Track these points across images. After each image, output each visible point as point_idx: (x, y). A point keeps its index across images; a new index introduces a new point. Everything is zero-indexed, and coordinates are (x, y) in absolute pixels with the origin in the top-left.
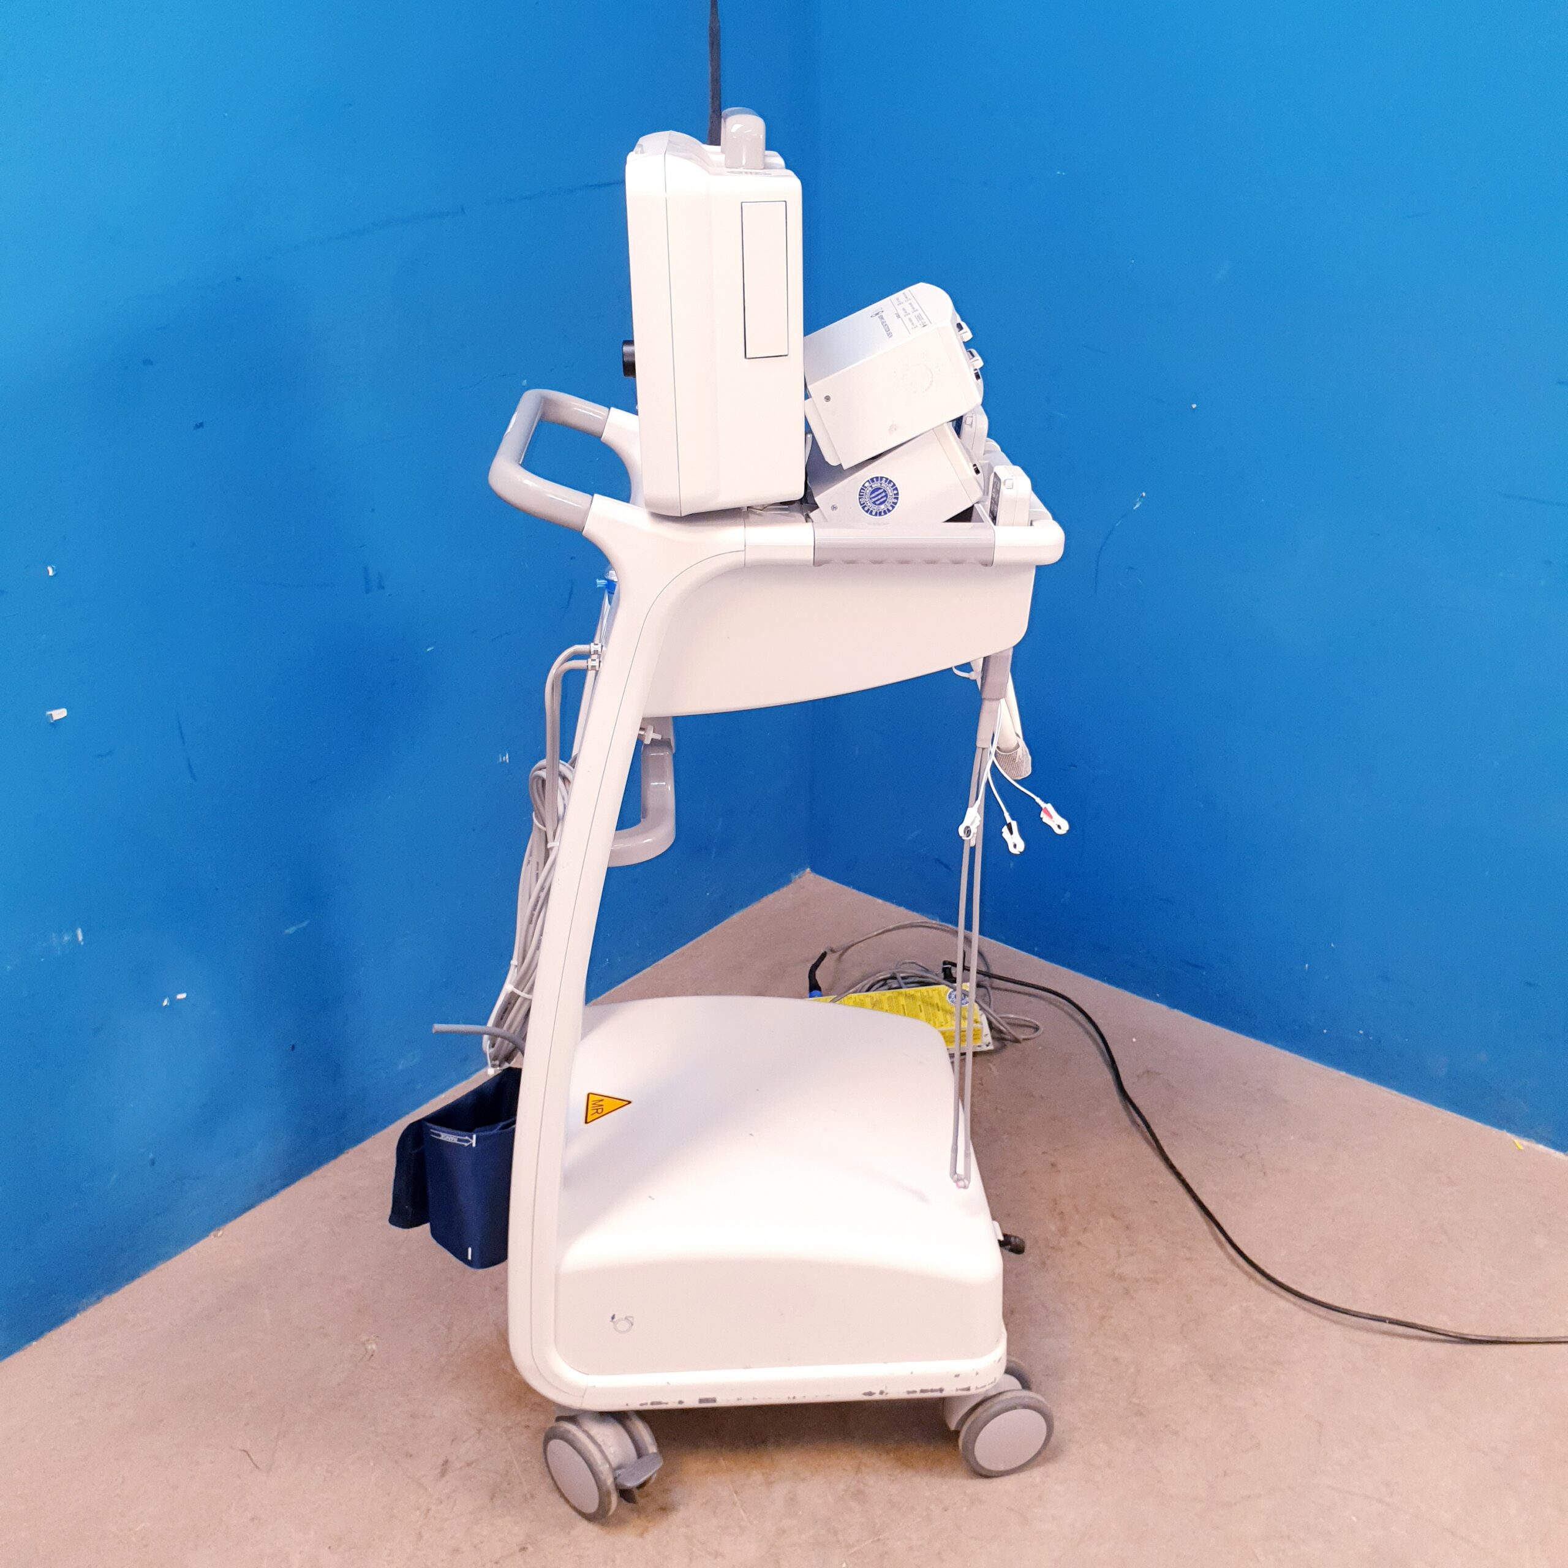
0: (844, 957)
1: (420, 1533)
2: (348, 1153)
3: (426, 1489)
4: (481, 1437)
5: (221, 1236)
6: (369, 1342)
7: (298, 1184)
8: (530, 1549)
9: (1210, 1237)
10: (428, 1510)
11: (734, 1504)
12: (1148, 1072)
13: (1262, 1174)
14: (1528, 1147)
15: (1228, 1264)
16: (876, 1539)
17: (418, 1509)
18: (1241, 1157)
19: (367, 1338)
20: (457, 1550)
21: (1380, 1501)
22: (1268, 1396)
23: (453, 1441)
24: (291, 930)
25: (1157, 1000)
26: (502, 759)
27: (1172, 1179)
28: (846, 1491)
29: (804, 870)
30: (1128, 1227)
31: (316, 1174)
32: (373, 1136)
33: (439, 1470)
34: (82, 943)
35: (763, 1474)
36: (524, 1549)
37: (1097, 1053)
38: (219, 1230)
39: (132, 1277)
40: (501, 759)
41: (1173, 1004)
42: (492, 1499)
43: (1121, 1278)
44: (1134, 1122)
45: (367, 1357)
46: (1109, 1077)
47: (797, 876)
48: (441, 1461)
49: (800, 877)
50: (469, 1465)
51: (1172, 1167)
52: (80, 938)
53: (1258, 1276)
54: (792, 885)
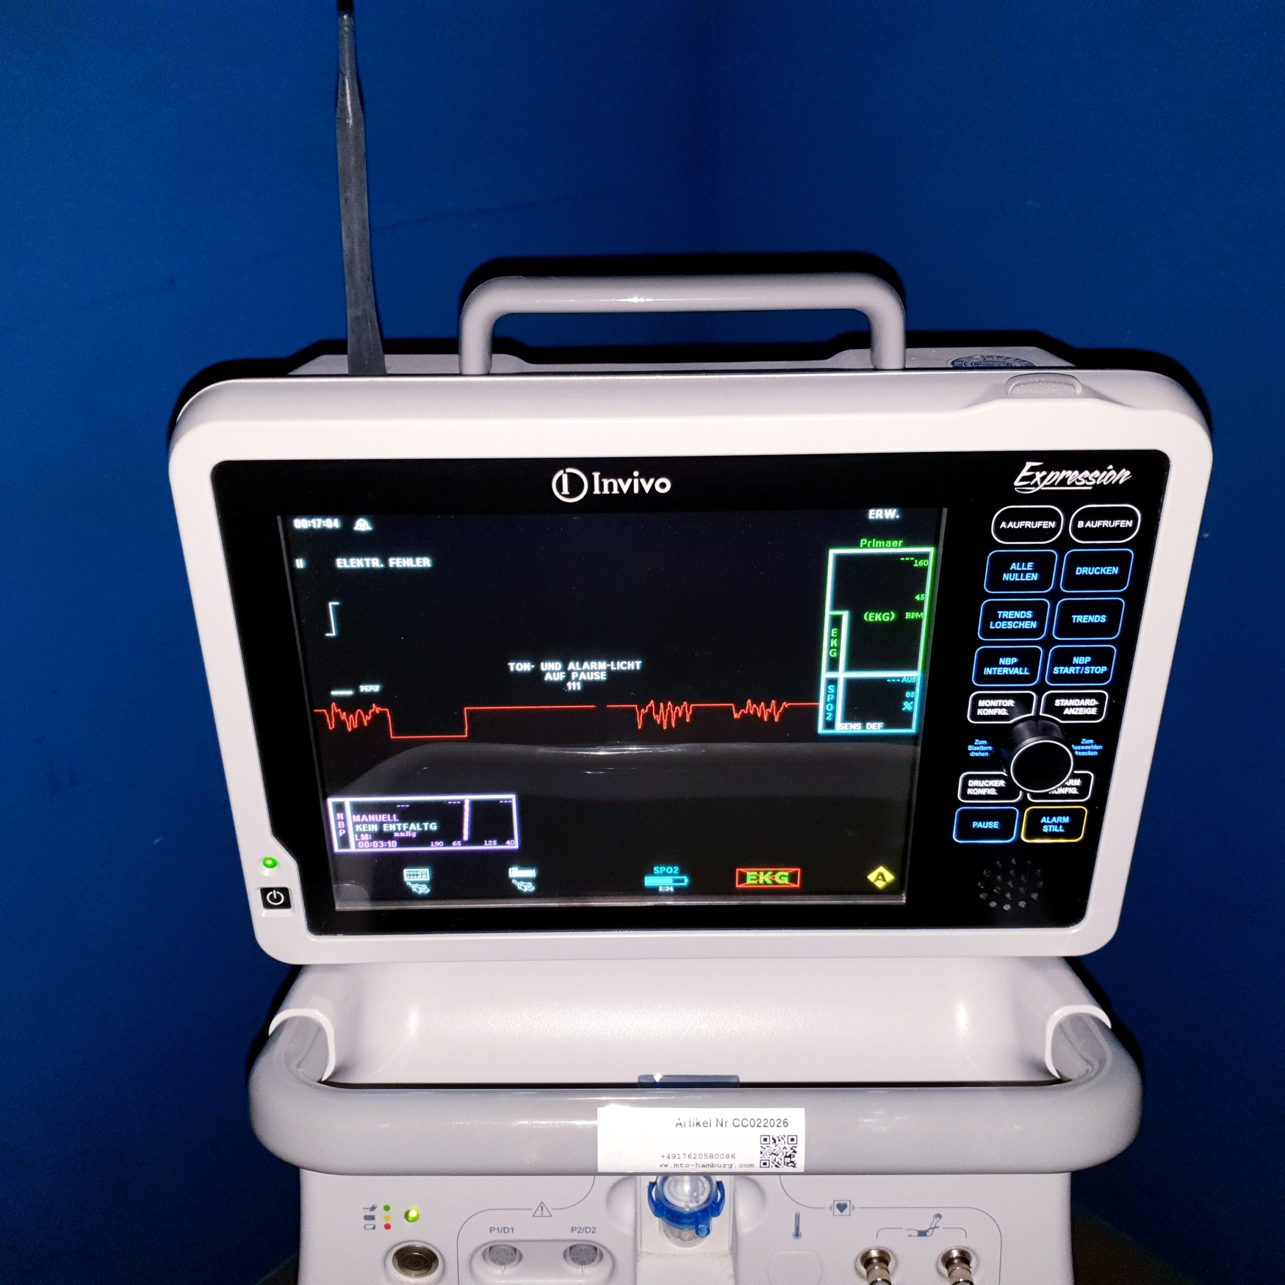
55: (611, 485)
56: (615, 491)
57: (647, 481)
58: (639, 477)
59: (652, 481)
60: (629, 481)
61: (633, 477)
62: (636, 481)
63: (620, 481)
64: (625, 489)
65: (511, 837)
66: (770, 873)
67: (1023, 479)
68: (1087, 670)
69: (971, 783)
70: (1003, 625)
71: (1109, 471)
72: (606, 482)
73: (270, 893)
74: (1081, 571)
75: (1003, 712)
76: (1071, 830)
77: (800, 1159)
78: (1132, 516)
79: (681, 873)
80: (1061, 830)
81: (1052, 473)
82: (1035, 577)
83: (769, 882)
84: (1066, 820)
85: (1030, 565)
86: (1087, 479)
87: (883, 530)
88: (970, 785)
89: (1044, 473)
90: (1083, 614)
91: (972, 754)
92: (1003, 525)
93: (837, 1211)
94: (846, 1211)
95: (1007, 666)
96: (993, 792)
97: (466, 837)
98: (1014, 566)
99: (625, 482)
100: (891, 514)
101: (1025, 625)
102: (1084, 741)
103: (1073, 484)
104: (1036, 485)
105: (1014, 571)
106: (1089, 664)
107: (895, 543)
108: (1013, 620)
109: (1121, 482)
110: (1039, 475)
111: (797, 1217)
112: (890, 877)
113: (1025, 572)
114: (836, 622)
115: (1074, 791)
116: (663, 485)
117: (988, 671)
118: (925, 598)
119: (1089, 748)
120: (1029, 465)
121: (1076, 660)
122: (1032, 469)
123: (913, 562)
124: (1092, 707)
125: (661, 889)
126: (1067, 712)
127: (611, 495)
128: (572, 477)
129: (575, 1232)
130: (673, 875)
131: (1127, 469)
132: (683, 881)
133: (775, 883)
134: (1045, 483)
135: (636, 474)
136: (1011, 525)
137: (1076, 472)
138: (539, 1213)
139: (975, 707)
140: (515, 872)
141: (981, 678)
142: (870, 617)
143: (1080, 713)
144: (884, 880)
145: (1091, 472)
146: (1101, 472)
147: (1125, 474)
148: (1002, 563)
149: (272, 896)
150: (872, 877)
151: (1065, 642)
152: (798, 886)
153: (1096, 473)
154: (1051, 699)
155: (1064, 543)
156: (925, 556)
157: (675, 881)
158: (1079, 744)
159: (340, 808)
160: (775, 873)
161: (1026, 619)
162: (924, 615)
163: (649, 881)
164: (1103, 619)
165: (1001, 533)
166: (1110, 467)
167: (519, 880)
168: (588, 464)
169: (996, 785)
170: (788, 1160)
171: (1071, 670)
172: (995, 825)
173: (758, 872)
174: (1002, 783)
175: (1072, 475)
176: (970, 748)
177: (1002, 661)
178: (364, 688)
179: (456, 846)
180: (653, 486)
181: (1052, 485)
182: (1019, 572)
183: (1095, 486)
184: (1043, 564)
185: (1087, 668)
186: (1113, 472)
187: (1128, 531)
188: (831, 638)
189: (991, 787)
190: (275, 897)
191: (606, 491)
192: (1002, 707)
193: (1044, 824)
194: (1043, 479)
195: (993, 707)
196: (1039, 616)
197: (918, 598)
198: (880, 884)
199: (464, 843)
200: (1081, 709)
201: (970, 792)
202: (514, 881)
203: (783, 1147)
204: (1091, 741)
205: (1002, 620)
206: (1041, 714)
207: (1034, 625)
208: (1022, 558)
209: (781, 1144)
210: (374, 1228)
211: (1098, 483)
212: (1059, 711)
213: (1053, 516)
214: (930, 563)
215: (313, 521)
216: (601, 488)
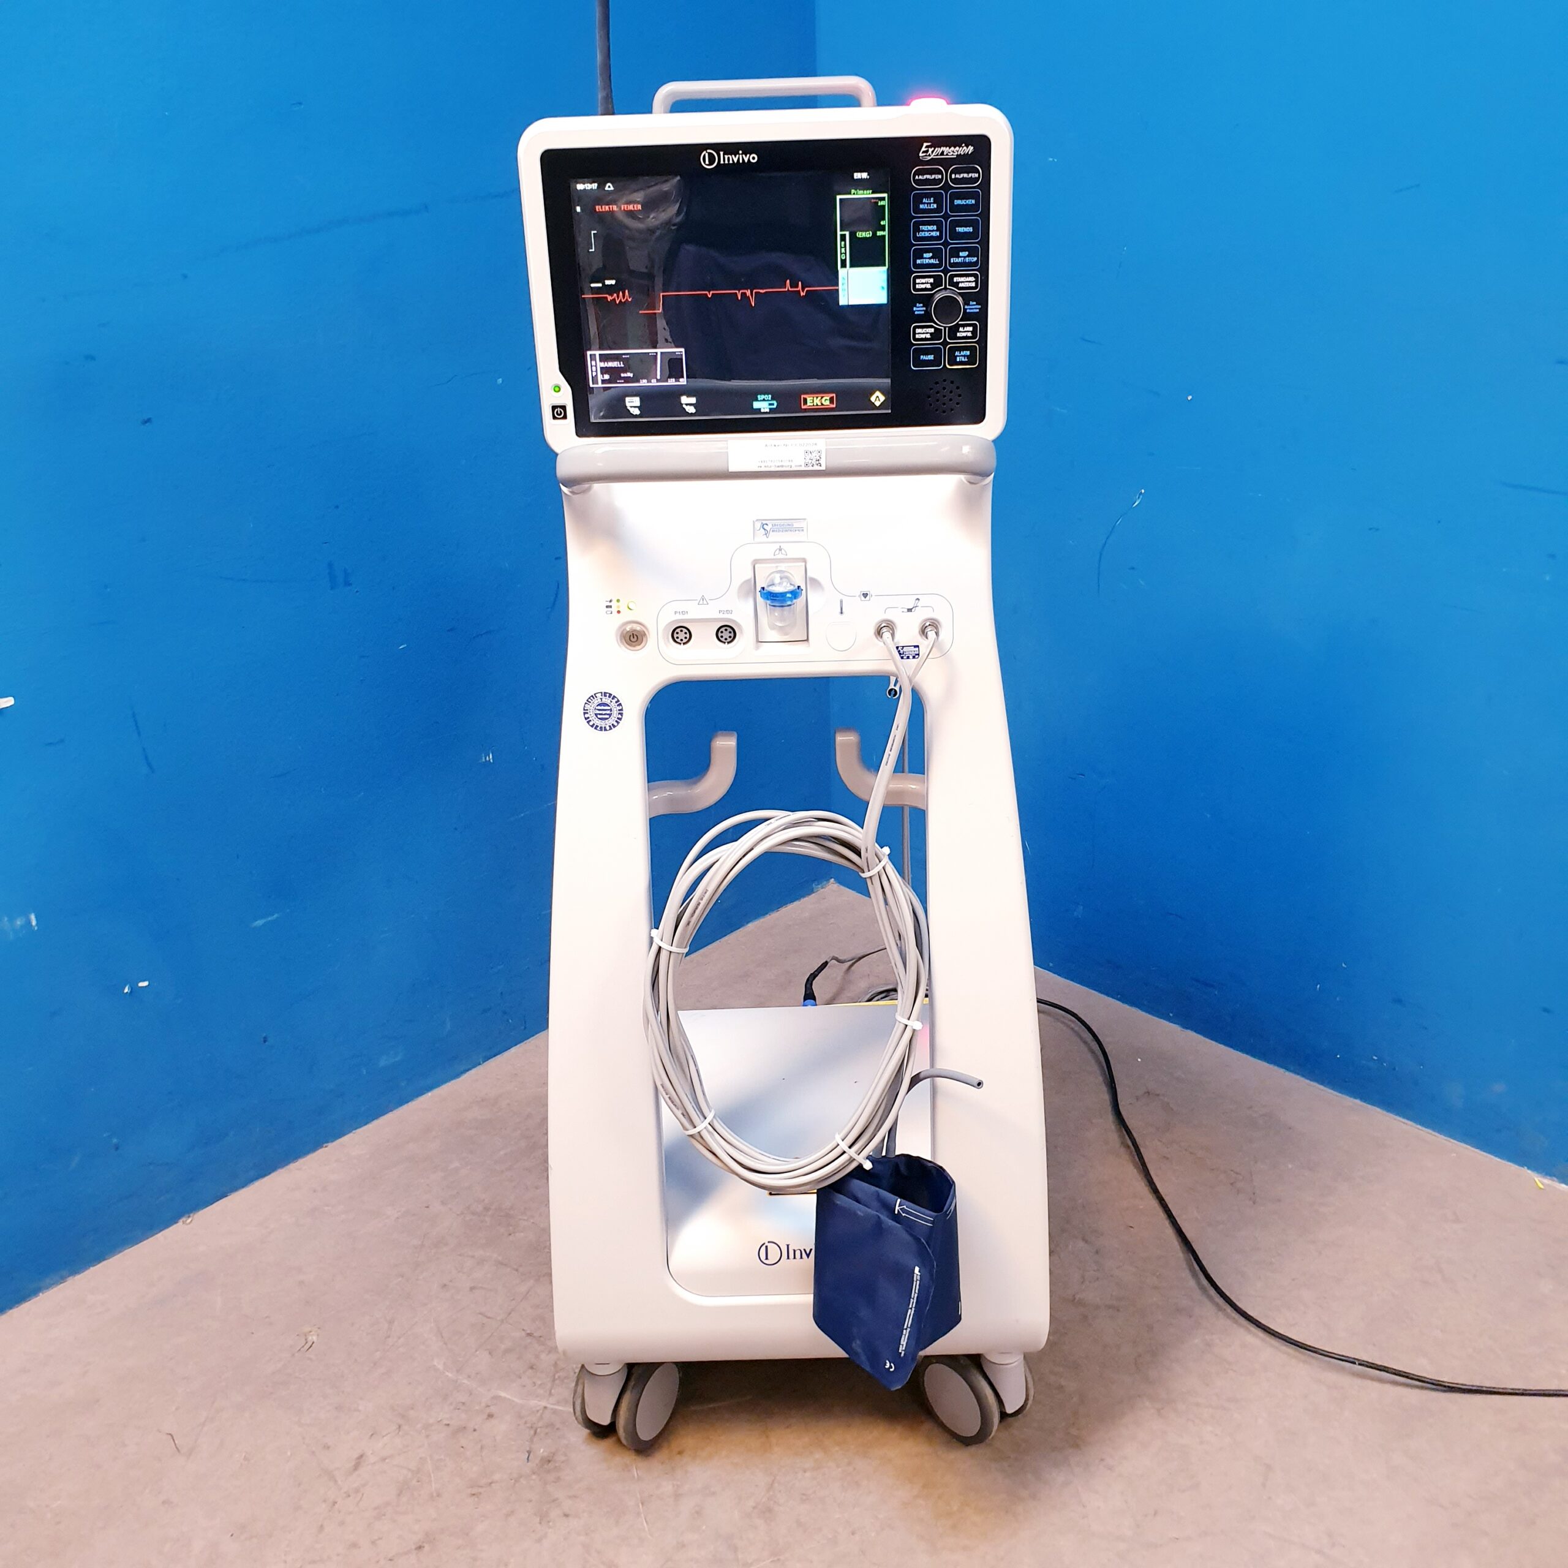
0: (853, 968)
1: (322, 1526)
2: (326, 1147)
3: (336, 1481)
4: (400, 1433)
5: (190, 1223)
6: (311, 1333)
7: (273, 1175)
8: (427, 1547)
9: (1184, 1266)
10: (335, 1503)
11: (638, 1514)
12: (1148, 1093)
13: (1251, 1202)
14: (1548, 1185)
15: (1197, 1294)
16: (776, 1559)
17: (325, 1501)
18: (1232, 1184)
19: (310, 1329)
20: (355, 1545)
21: (1319, 1552)
22: (1216, 1435)
23: (372, 1435)
24: (260, 923)
25: (1169, 1019)
26: (486, 758)
27: (1154, 1203)
28: (754, 1508)
29: (828, 880)
30: (1097, 1252)
31: (292, 1166)
32: (354, 1131)
33: (353, 1463)
34: (36, 928)
35: (673, 1486)
36: (420, 1548)
37: (1098, 1072)
38: (189, 1217)
39: (99, 1258)
40: (484, 758)
41: (1186, 1026)
42: (399, 1495)
43: (1081, 1303)
44: (1123, 1144)
45: (307, 1347)
46: (1106, 1097)
47: (819, 886)
48: (356, 1455)
49: (822, 888)
50: (384, 1459)
51: (1155, 1191)
52: (34, 923)
53: (1229, 1309)
54: (814, 894)
55: (729, 158)
56: (731, 162)
57: (746, 156)
58: (742, 154)
59: (748, 155)
60: (737, 156)
61: (739, 154)
62: (741, 156)
63: (733, 156)
64: (736, 160)
65: (683, 377)
66: (819, 398)
67: (923, 152)
68: (967, 260)
69: (918, 331)
70: (922, 234)
71: (963, 147)
72: (726, 157)
73: (556, 410)
74: (957, 202)
75: (929, 286)
76: (971, 360)
77: (823, 462)
78: (977, 171)
79: (773, 399)
80: (966, 360)
81: (937, 149)
82: (935, 206)
83: (819, 404)
84: (968, 353)
85: (932, 199)
86: (953, 152)
87: (861, 184)
88: (917, 332)
89: (933, 149)
90: (961, 227)
91: (916, 313)
92: (917, 177)
93: (863, 598)
94: (868, 598)
95: (927, 258)
96: (928, 336)
97: (659, 377)
98: (924, 200)
99: (735, 156)
100: (865, 175)
101: (934, 234)
102: (971, 303)
103: (947, 155)
104: (929, 155)
105: (925, 203)
106: (968, 256)
107: (868, 192)
108: (928, 231)
109: (969, 153)
110: (930, 150)
111: (841, 602)
112: (882, 398)
113: (930, 203)
114: (843, 238)
115: (969, 334)
116: (754, 158)
117: (919, 262)
118: (885, 223)
119: (974, 308)
120: (925, 144)
121: (961, 254)
122: (927, 147)
123: (878, 203)
124: (972, 282)
125: (762, 411)
126: (961, 285)
127: (729, 164)
128: (711, 156)
129: (721, 613)
130: (768, 400)
131: (972, 146)
132: (773, 404)
133: (822, 404)
134: (934, 154)
135: (740, 152)
136: (921, 177)
137: (948, 148)
138: (701, 602)
139: (915, 284)
140: (684, 400)
141: (917, 266)
142: (861, 235)
143: (967, 286)
144: (879, 400)
145: (955, 147)
146: (960, 148)
147: (971, 148)
148: (919, 199)
149: (557, 412)
150: (873, 399)
151: (955, 244)
152: (834, 406)
153: (957, 148)
154: (952, 277)
155: (947, 187)
156: (883, 199)
157: (770, 404)
158: (969, 305)
159: (593, 357)
160: (822, 397)
161: (933, 231)
162: (886, 233)
163: (756, 405)
164: (970, 229)
165: (918, 182)
166: (963, 145)
167: (687, 405)
168: (718, 147)
169: (930, 332)
170: (817, 462)
171: (960, 260)
172: (931, 357)
173: (813, 397)
174: (932, 330)
175: (946, 150)
176: (915, 309)
177: (925, 255)
178: (608, 282)
179: (654, 383)
180: (749, 159)
181: (937, 155)
182: (928, 204)
183: (957, 155)
184: (938, 199)
185: (967, 258)
186: (965, 148)
187: (976, 179)
188: (841, 247)
189: (927, 333)
190: (559, 412)
191: (726, 162)
192: (928, 283)
193: (957, 356)
194: (933, 152)
195: (923, 283)
196: (939, 229)
197: (882, 223)
198: (878, 404)
199: (658, 381)
200: (967, 283)
201: (917, 336)
202: (684, 406)
203: (815, 456)
204: (975, 303)
205: (923, 231)
206: (948, 287)
207: (938, 234)
208: (928, 196)
209: (814, 454)
210: (611, 613)
211: (959, 153)
212: (956, 285)
213: (939, 172)
214: (885, 203)
215: (586, 185)
216: (724, 160)
